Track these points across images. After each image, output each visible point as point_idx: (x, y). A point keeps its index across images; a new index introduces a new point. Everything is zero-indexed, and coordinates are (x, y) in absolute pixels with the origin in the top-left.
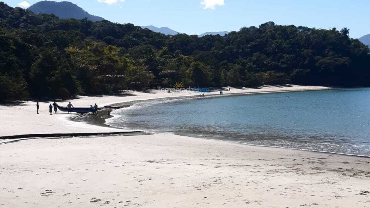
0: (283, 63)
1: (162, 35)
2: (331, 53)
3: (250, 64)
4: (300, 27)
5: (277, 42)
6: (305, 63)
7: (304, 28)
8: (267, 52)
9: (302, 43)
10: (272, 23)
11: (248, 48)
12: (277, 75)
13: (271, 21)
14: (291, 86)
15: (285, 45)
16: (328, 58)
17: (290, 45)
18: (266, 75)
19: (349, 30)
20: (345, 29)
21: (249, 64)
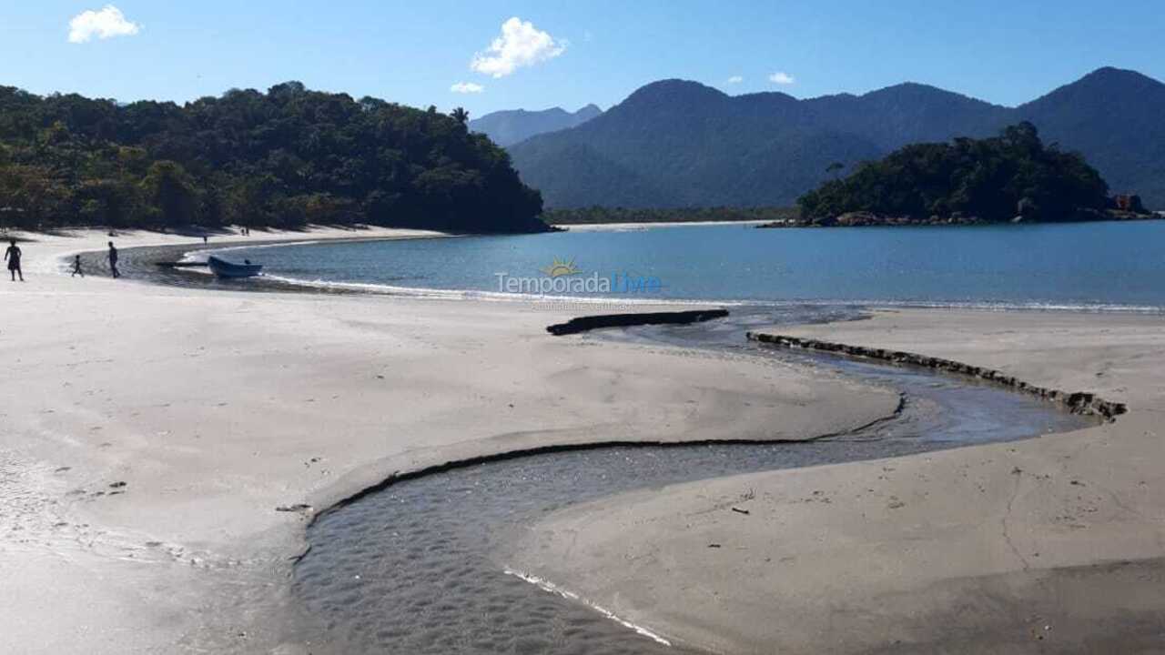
0: (341, 176)
1: (21, 95)
2: (443, 159)
3: (267, 177)
4: (367, 99)
5: (323, 129)
6: (388, 179)
7: (375, 101)
8: (301, 149)
9: (378, 135)
10: (300, 85)
11: (255, 138)
12: (337, 201)
13: (296, 80)
14: (367, 229)
15: (339, 136)
16: (438, 169)
17: (352, 138)
18: (312, 201)
19: (467, 113)
20: (461, 110)
21: (264, 176)
